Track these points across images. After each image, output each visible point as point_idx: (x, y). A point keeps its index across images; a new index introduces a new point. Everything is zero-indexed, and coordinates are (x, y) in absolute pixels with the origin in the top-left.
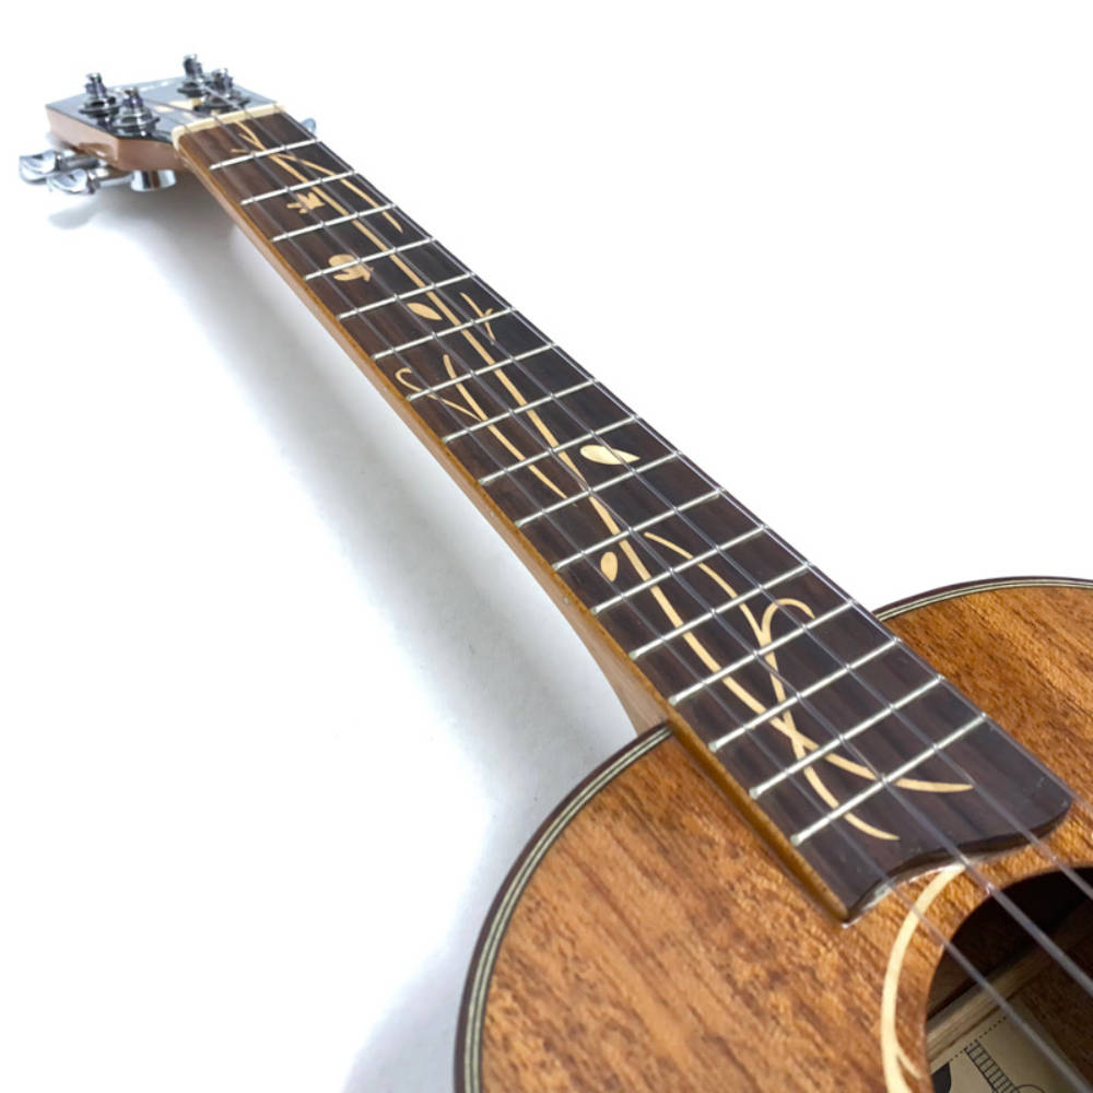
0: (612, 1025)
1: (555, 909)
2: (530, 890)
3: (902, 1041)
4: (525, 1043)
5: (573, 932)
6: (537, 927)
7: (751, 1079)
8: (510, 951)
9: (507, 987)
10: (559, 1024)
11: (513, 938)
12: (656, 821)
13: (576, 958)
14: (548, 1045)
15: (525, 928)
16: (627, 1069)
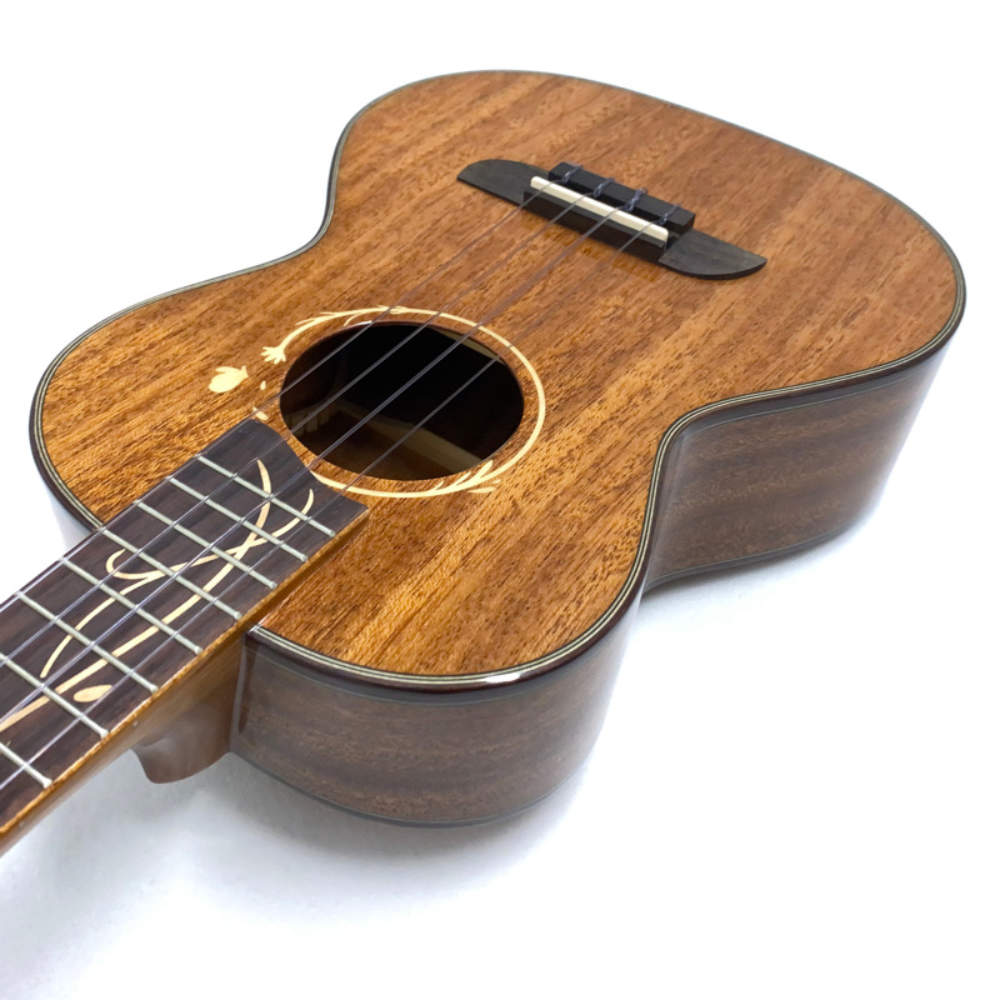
0: (480, 607)
1: (421, 654)
2: (414, 671)
3: (429, 489)
4: (509, 643)
5: (432, 641)
6: (437, 660)
7: (477, 544)
8: (459, 668)
9: (481, 663)
10: (491, 632)
11: (449, 669)
12: (334, 618)
13: (448, 634)
14: (505, 633)
15: (440, 667)
16: (499, 596)
